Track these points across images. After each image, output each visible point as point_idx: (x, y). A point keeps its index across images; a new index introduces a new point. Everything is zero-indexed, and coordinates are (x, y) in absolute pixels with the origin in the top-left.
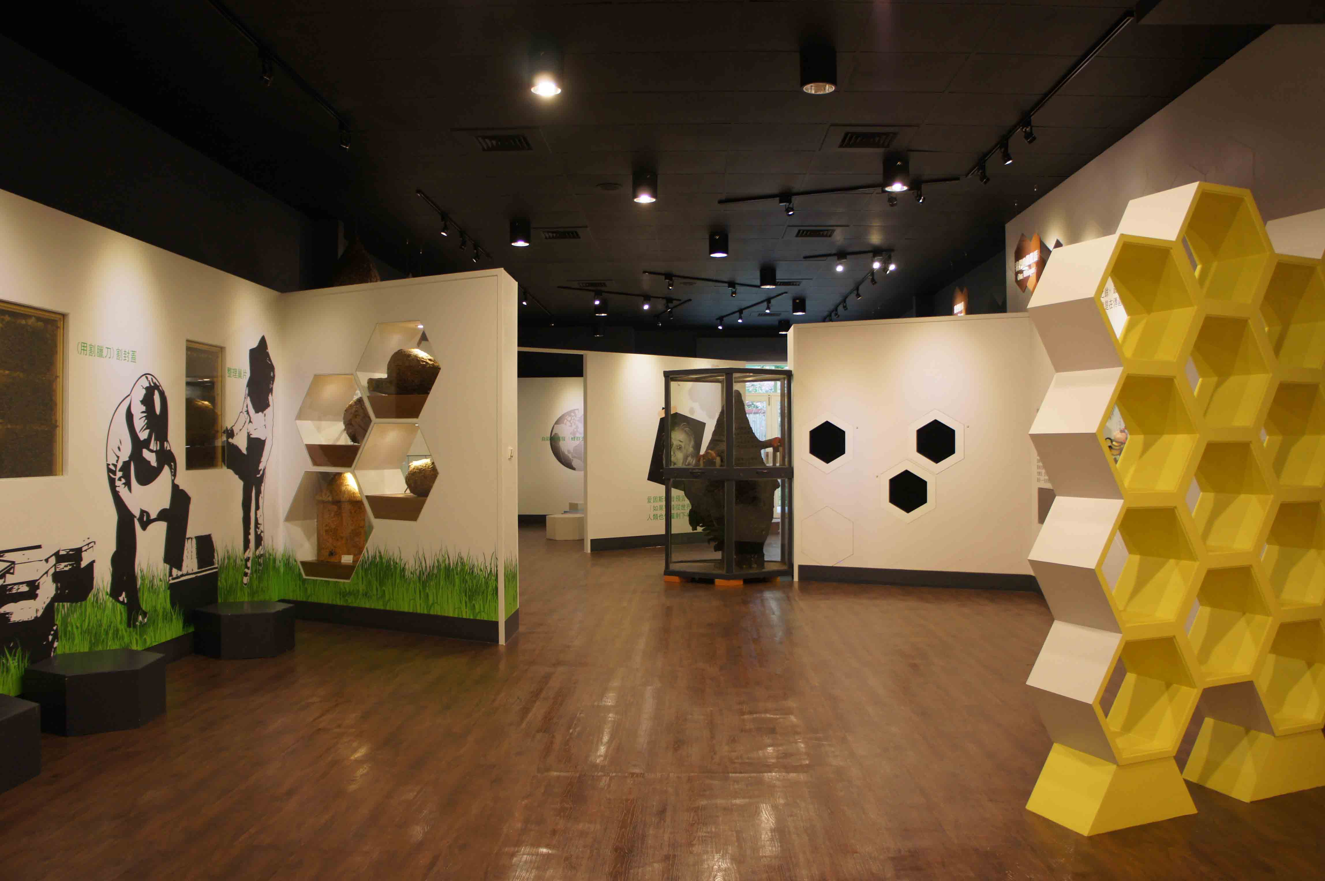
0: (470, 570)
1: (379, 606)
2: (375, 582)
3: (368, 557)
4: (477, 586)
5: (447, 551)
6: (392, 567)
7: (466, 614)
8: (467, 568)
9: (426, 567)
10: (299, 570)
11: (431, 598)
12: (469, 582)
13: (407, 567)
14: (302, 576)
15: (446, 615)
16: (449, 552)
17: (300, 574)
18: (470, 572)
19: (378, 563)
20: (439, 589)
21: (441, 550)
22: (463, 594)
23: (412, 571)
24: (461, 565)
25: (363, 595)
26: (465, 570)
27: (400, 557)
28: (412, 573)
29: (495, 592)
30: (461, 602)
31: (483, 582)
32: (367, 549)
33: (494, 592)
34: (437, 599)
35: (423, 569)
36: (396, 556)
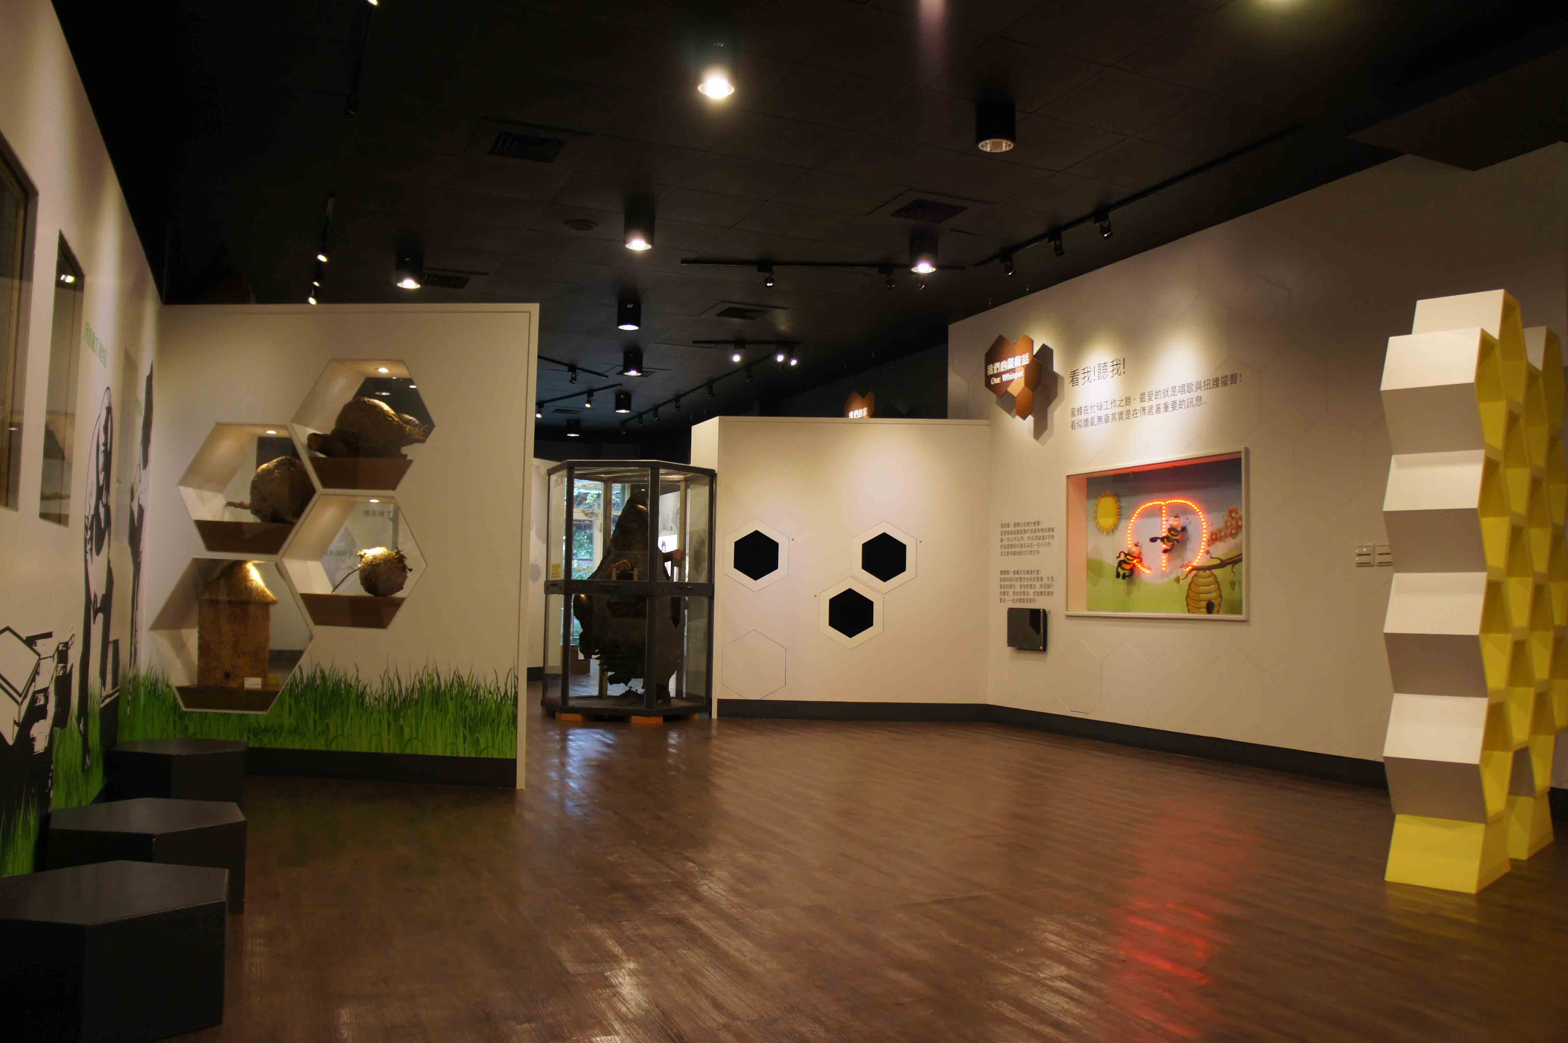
0: (472, 693)
1: (320, 745)
2: (312, 714)
3: (302, 679)
4: (482, 713)
5: (436, 668)
6: (343, 692)
7: (464, 750)
8: (467, 690)
9: (400, 691)
10: (175, 698)
11: (407, 731)
12: (471, 709)
13: (368, 690)
14: (180, 707)
15: (432, 753)
16: (439, 670)
17: (175, 707)
18: (472, 695)
19: (318, 686)
20: (421, 718)
21: (426, 666)
22: (461, 726)
23: (377, 696)
24: (457, 687)
25: (291, 732)
26: (465, 694)
27: (357, 677)
28: (376, 699)
29: (511, 721)
30: (456, 735)
31: (494, 708)
32: (300, 667)
33: (509, 720)
34: (417, 732)
35: (394, 693)
36: (351, 675)
